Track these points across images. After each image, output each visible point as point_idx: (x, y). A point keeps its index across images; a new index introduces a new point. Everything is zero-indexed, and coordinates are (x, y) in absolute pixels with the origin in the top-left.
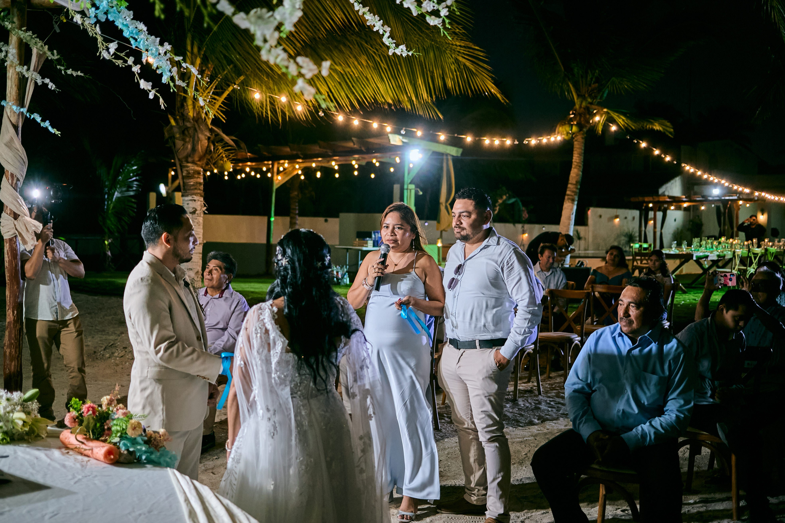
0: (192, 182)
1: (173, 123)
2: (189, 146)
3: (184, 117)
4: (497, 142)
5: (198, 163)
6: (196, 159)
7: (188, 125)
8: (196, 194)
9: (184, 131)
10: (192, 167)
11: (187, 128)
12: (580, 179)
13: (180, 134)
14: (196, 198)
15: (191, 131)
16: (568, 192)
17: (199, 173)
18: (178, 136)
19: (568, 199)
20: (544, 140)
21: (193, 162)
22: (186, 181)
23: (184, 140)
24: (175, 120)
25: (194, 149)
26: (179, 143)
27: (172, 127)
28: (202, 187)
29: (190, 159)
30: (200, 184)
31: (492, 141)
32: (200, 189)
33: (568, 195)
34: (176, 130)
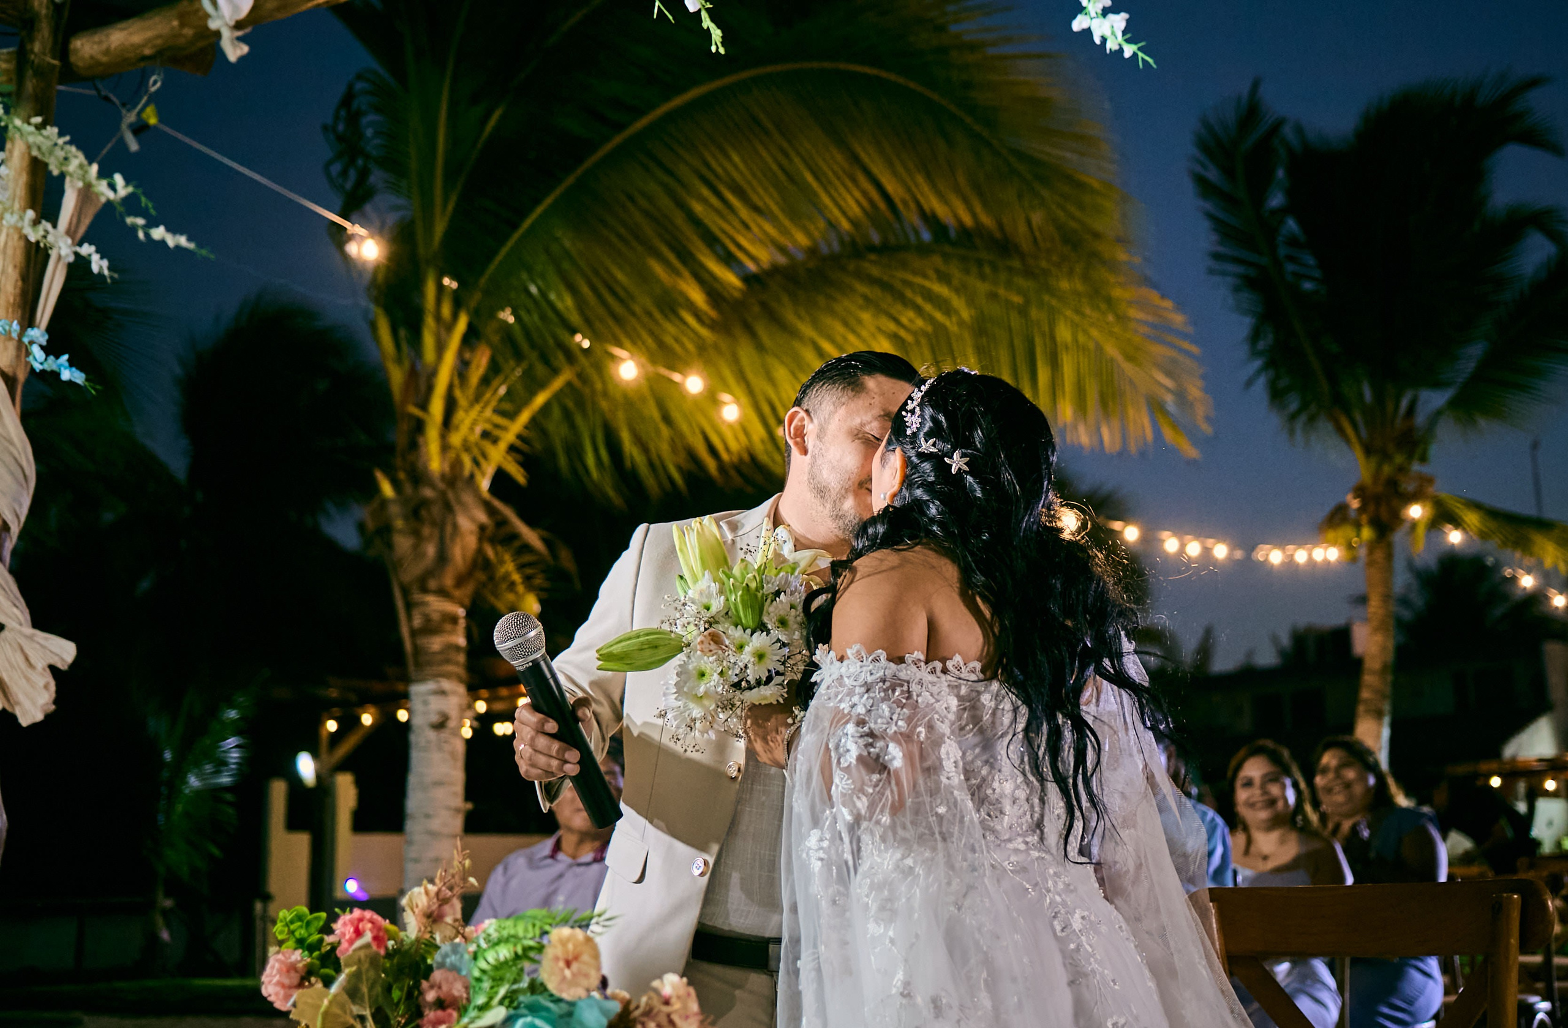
0: (436, 643)
1: (387, 489)
2: (431, 550)
3: (418, 477)
4: (1194, 549)
5: (457, 593)
6: (448, 581)
7: (428, 493)
8: (447, 676)
9: (416, 511)
10: (437, 605)
11: (424, 503)
12: (1390, 657)
13: (406, 518)
14: (446, 684)
15: (436, 510)
16: (1365, 694)
17: (454, 620)
18: (399, 523)
19: (1367, 711)
20: (1301, 556)
21: (443, 593)
22: (423, 641)
23: (416, 534)
24: (396, 484)
25: (443, 558)
26: (403, 543)
27: (384, 503)
28: (462, 658)
29: (432, 584)
30: (457, 648)
31: (1183, 546)
32: (457, 664)
33: (1366, 701)
34: (394, 510)
